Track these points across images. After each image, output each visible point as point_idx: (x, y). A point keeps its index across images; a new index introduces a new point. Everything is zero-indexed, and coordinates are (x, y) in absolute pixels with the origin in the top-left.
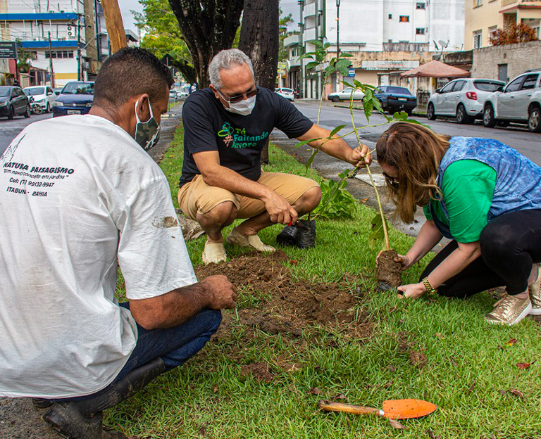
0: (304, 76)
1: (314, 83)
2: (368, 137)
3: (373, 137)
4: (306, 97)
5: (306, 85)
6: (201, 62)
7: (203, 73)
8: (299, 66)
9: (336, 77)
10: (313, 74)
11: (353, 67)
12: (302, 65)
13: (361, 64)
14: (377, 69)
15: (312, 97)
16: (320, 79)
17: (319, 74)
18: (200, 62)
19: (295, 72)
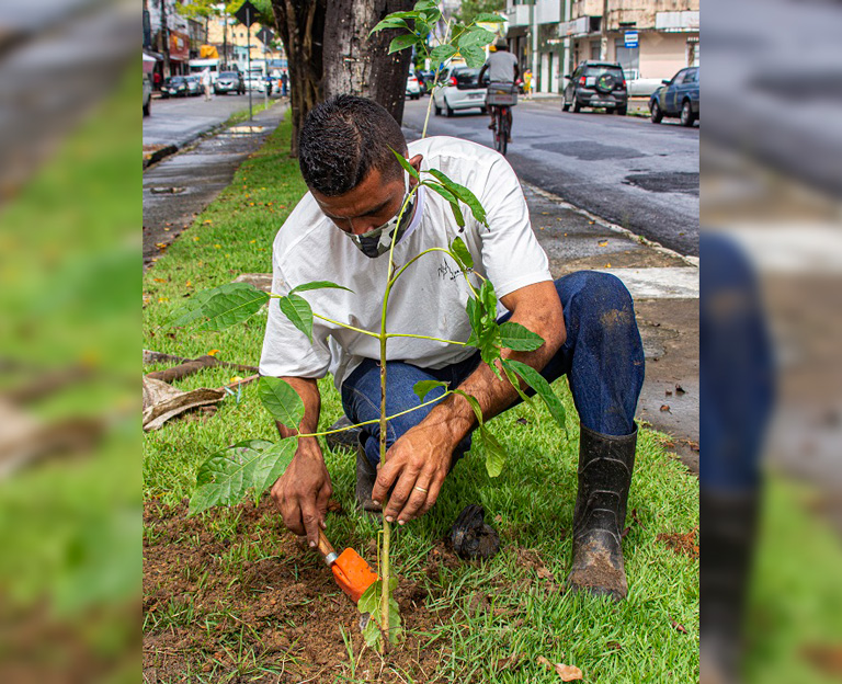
0: (535, 47)
1: (556, 61)
2: (642, 181)
3: (654, 180)
4: (538, 89)
5: (539, 67)
6: (291, 22)
7: (295, 46)
8: (526, 27)
9: (599, 49)
10: (553, 42)
11: (637, 26)
12: (532, 25)
13: (654, 20)
14: (688, 30)
15: (550, 91)
16: (567, 53)
17: (567, 42)
18: (289, 22)
19: (518, 39)
